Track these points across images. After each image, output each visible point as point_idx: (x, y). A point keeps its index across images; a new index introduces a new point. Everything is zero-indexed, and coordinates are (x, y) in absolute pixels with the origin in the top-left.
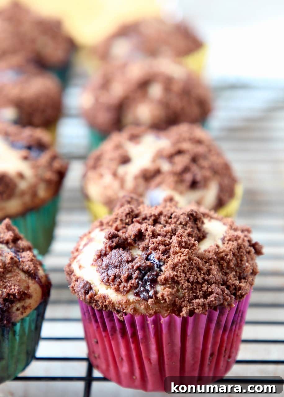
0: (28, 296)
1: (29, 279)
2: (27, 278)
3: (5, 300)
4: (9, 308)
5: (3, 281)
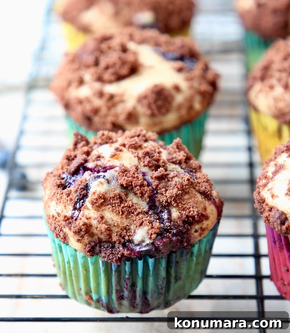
0: (206, 218)
1: (205, 200)
2: (203, 200)
3: (184, 222)
4: (188, 230)
5: (182, 203)
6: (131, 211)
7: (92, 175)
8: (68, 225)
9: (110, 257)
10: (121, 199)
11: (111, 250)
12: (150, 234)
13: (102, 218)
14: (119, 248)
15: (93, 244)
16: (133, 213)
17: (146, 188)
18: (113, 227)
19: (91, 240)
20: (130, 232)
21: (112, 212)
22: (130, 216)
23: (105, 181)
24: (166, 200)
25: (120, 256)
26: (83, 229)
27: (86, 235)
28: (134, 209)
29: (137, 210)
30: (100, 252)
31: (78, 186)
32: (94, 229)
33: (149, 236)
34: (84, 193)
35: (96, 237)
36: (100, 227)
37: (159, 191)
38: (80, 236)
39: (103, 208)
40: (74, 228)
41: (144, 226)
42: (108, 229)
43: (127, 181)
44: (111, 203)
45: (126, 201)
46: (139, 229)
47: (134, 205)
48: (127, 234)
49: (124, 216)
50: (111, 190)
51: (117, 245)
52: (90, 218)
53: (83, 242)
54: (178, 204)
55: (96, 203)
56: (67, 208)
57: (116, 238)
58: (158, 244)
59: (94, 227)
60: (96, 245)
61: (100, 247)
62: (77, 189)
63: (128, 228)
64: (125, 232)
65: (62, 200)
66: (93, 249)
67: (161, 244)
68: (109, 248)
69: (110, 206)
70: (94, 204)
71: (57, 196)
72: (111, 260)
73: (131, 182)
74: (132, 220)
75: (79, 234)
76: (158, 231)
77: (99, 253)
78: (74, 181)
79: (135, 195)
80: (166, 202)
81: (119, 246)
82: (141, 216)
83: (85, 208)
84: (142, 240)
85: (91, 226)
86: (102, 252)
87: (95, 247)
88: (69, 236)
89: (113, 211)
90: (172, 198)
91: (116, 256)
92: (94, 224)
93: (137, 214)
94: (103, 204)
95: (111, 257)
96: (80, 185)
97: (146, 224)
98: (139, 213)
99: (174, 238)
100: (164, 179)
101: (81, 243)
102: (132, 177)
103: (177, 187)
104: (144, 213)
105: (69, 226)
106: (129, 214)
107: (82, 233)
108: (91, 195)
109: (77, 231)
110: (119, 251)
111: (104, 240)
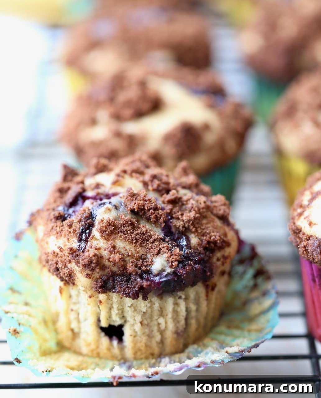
0: (228, 245)
2: (223, 225)
3: (205, 248)
4: (210, 258)
5: (201, 228)
6: (146, 238)
7: (95, 203)
8: (75, 258)
9: (126, 292)
10: (133, 226)
11: (126, 284)
12: (170, 261)
13: (114, 247)
14: (136, 280)
15: (105, 278)
16: (148, 241)
17: (160, 211)
18: (127, 258)
19: (102, 274)
20: (147, 262)
21: (124, 241)
22: (145, 244)
23: (112, 207)
24: (184, 224)
25: (137, 289)
26: (93, 260)
27: (97, 267)
28: (149, 236)
29: (152, 237)
30: (114, 287)
31: (82, 215)
32: (105, 261)
33: (170, 264)
34: (90, 222)
35: (108, 270)
36: (113, 257)
37: (174, 216)
38: (90, 269)
39: (114, 236)
40: (83, 260)
41: (162, 254)
42: (122, 259)
43: (139, 205)
44: (123, 231)
45: (139, 228)
46: (157, 258)
47: (148, 231)
48: (143, 263)
49: (138, 244)
50: (121, 216)
51: (133, 277)
52: (99, 249)
53: (92, 277)
54: (196, 228)
55: (106, 231)
56: (70, 241)
57: (132, 268)
58: (181, 273)
59: (105, 258)
60: (108, 279)
61: (113, 281)
62: (81, 218)
63: (144, 257)
64: (141, 262)
65: (64, 232)
66: (105, 284)
67: (184, 272)
68: (124, 281)
69: (121, 234)
70: (103, 233)
71: (56, 230)
72: (128, 294)
73: (144, 206)
74: (147, 248)
75: (89, 267)
76: (178, 258)
77: (112, 288)
78: (74, 212)
79: (148, 221)
80: (184, 227)
81: (136, 277)
82: (157, 243)
83: (93, 239)
84: (162, 269)
85: (102, 257)
86: (116, 286)
87: (108, 282)
88: (75, 272)
89: (125, 239)
90: (190, 222)
91: (133, 290)
92: (105, 255)
93: (152, 241)
94: (113, 232)
95: (128, 291)
96: (83, 214)
97: (164, 252)
98: (155, 240)
99: (197, 266)
100: (177, 203)
101: (91, 279)
102: (143, 200)
103: (194, 210)
104: (160, 240)
105: (77, 260)
106: (143, 242)
107: (93, 265)
108: (98, 223)
109: (87, 263)
110: (137, 284)
111: (117, 273)
